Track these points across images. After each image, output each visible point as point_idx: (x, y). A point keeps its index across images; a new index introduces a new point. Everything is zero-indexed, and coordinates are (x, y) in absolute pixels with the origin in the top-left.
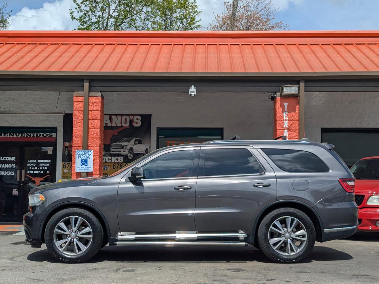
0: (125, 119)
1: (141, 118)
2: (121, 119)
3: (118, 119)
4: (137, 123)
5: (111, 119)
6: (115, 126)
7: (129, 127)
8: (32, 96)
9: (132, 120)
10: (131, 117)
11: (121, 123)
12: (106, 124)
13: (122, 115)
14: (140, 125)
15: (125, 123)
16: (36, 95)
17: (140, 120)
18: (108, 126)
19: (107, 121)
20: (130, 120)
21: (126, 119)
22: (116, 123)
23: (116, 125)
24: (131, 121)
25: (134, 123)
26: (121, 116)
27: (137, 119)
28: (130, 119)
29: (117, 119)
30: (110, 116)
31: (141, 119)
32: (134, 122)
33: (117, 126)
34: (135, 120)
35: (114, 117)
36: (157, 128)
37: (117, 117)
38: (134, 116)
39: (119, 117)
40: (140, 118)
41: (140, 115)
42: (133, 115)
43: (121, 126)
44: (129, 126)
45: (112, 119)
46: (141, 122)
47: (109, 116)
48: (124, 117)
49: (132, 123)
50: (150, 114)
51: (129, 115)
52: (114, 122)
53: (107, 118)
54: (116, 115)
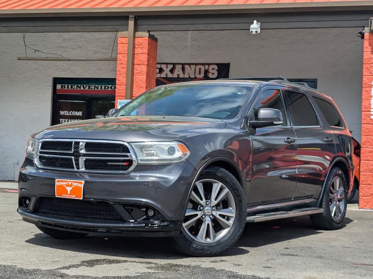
0: (199, 68)
1: (218, 68)
2: (195, 69)
3: (191, 69)
4: (213, 74)
5: (183, 69)
6: (188, 77)
7: (204, 79)
8: (100, 44)
9: (207, 70)
10: (207, 67)
11: (195, 74)
12: (178, 75)
13: (196, 64)
14: (217, 75)
15: (200, 73)
16: (105, 42)
17: (217, 70)
18: (180, 77)
19: (179, 71)
20: (205, 70)
21: (200, 69)
22: (189, 74)
23: (189, 76)
25: (209, 74)
26: (195, 66)
27: (213, 69)
28: (205, 68)
29: (190, 69)
30: (183, 65)
31: (217, 69)
32: (210, 73)
33: (190, 77)
34: (211, 71)
35: (187, 67)
37: (190, 67)
38: (210, 65)
39: (193, 67)
40: (216, 67)
41: (217, 64)
42: (209, 64)
43: (194, 77)
44: (203, 77)
45: (185, 68)
46: (217, 72)
47: (181, 66)
48: (198, 67)
49: (207, 73)
50: (228, 63)
51: (203, 64)
52: (186, 72)
53: (179, 68)
54: (189, 64)
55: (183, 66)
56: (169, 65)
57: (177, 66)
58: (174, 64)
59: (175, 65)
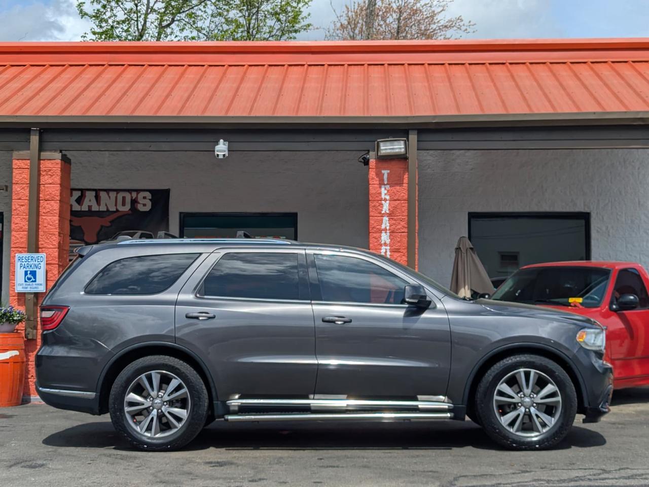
0: (123, 197)
1: (152, 197)
2: (116, 198)
3: (110, 197)
4: (144, 205)
5: (97, 198)
6: (105, 210)
7: (130, 212)
9: (134, 199)
10: (134, 195)
11: (116, 205)
12: (90, 207)
13: (118, 191)
14: (150, 207)
15: (124, 204)
17: (150, 200)
18: (93, 209)
19: (90, 201)
20: (132, 200)
21: (124, 198)
22: (106, 205)
23: (107, 208)
24: (134, 202)
25: (139, 205)
26: (115, 193)
27: (144, 198)
28: (132, 197)
29: (108, 198)
30: (97, 191)
31: (150, 198)
32: (139, 203)
33: (108, 210)
34: (141, 200)
35: (103, 195)
36: (181, 213)
37: (108, 194)
38: (138, 193)
39: (113, 194)
40: (148, 195)
41: (150, 191)
42: (138, 191)
43: (115, 210)
44: (130, 210)
45: (100, 197)
46: (150, 203)
47: (94, 193)
48: (121, 195)
49: (136, 204)
50: (167, 190)
51: (130, 191)
52: (103, 203)
53: (90, 196)
54: (107, 191)
55: (96, 194)
56: (74, 193)
57: (88, 193)
58: (83, 191)
59: (84, 191)
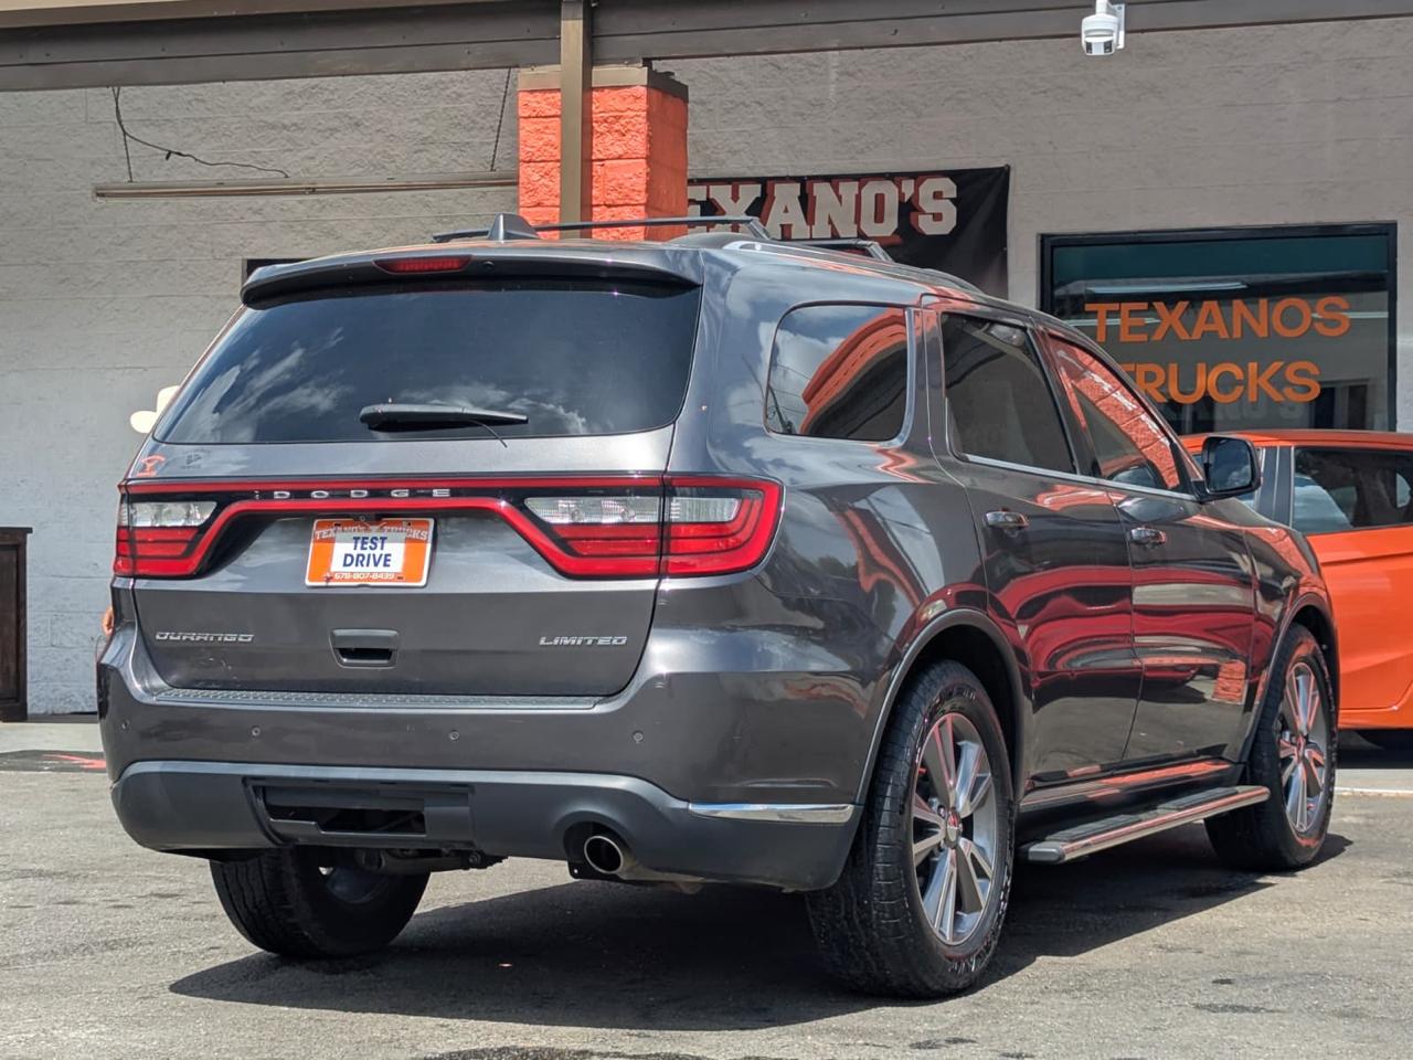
0: (876, 196)
1: (959, 192)
2: (858, 198)
3: (840, 198)
4: (937, 217)
5: (806, 201)
7: (898, 240)
8: (442, 105)
10: (908, 188)
11: (858, 220)
13: (862, 179)
14: (954, 224)
15: (879, 217)
16: (460, 95)
17: (953, 200)
19: (786, 211)
20: (901, 204)
21: (880, 199)
22: (830, 222)
24: (908, 209)
25: (921, 217)
27: (937, 195)
28: (901, 195)
30: (805, 182)
31: (954, 195)
32: (924, 213)
34: (927, 204)
35: (821, 191)
36: (1044, 238)
37: (836, 190)
39: (848, 190)
40: (949, 188)
41: (953, 175)
42: (918, 177)
44: (895, 232)
46: (954, 209)
48: (870, 192)
49: (913, 215)
50: (1002, 169)
51: (895, 177)
52: (820, 215)
53: (786, 195)
54: (832, 180)
56: (743, 188)
57: (779, 189)
58: (766, 183)
59: (769, 183)
